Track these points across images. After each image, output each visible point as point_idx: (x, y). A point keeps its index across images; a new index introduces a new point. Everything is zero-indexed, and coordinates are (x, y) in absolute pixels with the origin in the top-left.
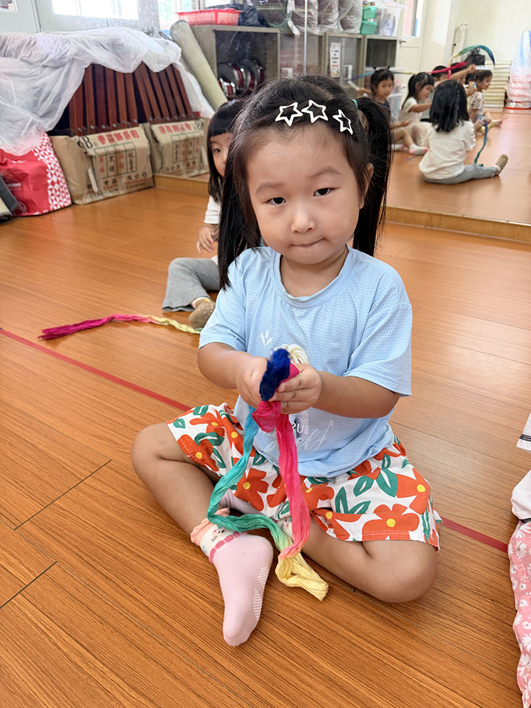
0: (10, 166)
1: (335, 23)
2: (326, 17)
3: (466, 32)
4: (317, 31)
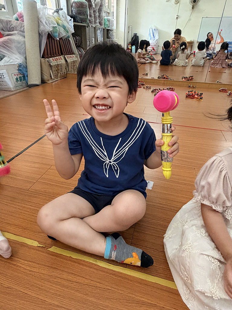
1: (98, 23)
2: (96, 21)
3: (132, 28)
4: (94, 26)
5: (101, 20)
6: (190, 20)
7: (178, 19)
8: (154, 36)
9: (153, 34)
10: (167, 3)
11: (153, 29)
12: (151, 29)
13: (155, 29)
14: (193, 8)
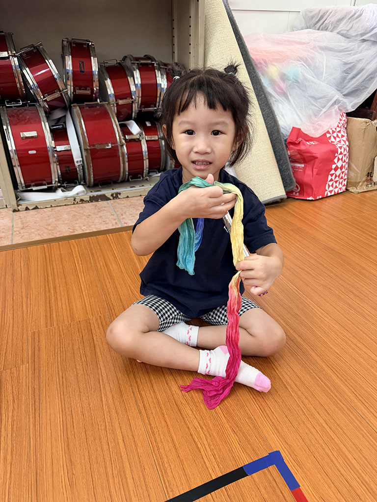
0: (302, 147)
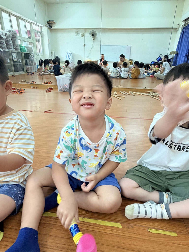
1: (13, 49)
2: (9, 47)
3: (54, 52)
4: (7, 50)
5: (16, 47)
6: (93, 47)
7: (85, 46)
8: (69, 57)
9: (68, 56)
10: (76, 36)
11: (68, 53)
12: (67, 53)
13: (69, 53)
14: (93, 39)
